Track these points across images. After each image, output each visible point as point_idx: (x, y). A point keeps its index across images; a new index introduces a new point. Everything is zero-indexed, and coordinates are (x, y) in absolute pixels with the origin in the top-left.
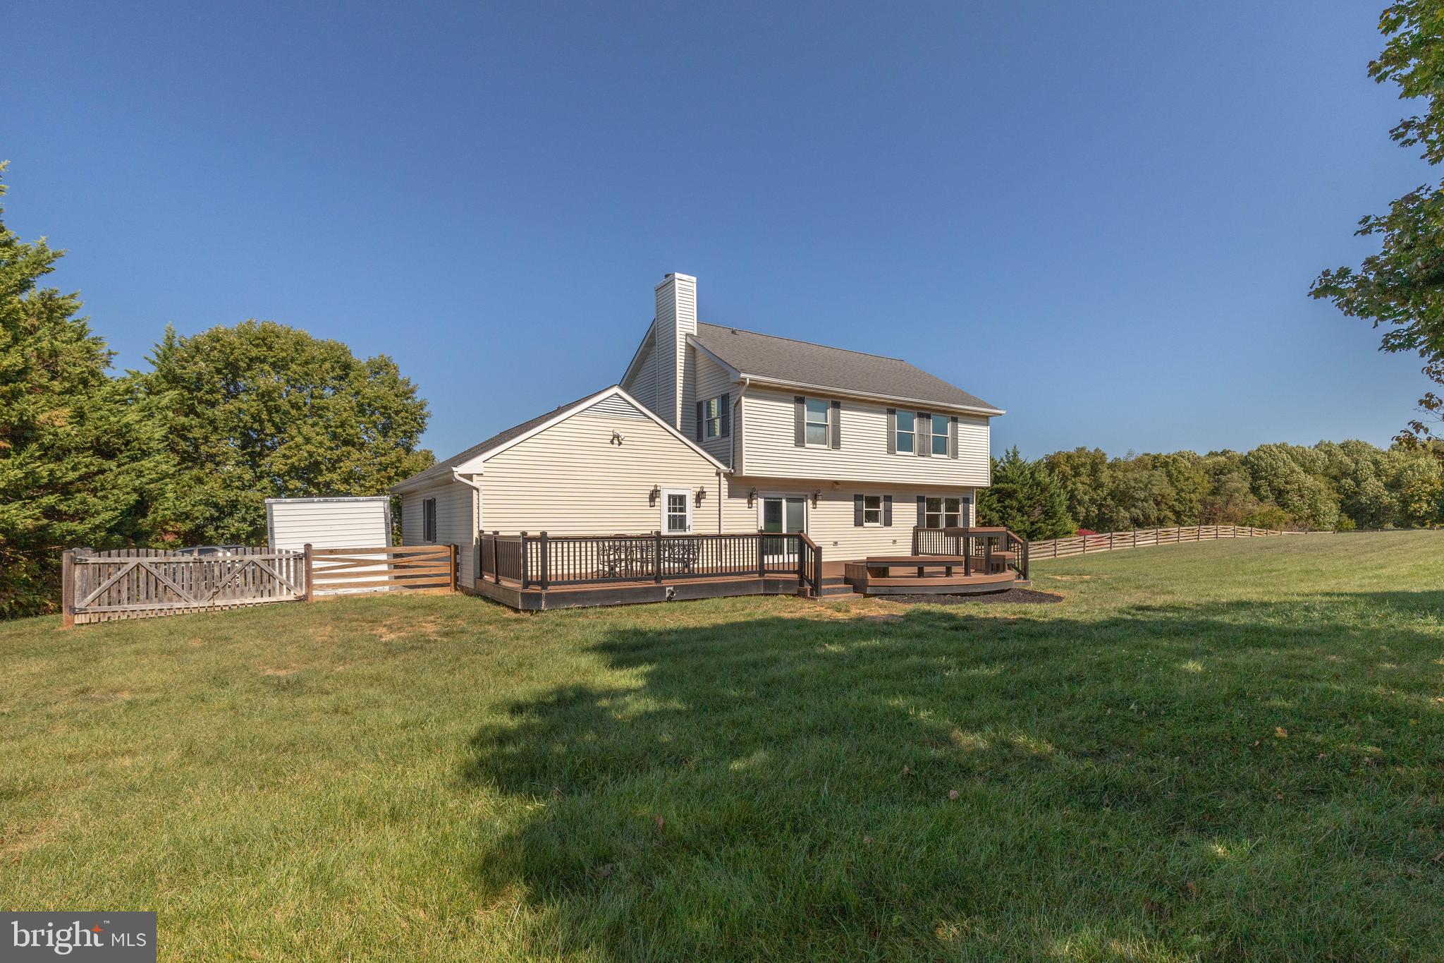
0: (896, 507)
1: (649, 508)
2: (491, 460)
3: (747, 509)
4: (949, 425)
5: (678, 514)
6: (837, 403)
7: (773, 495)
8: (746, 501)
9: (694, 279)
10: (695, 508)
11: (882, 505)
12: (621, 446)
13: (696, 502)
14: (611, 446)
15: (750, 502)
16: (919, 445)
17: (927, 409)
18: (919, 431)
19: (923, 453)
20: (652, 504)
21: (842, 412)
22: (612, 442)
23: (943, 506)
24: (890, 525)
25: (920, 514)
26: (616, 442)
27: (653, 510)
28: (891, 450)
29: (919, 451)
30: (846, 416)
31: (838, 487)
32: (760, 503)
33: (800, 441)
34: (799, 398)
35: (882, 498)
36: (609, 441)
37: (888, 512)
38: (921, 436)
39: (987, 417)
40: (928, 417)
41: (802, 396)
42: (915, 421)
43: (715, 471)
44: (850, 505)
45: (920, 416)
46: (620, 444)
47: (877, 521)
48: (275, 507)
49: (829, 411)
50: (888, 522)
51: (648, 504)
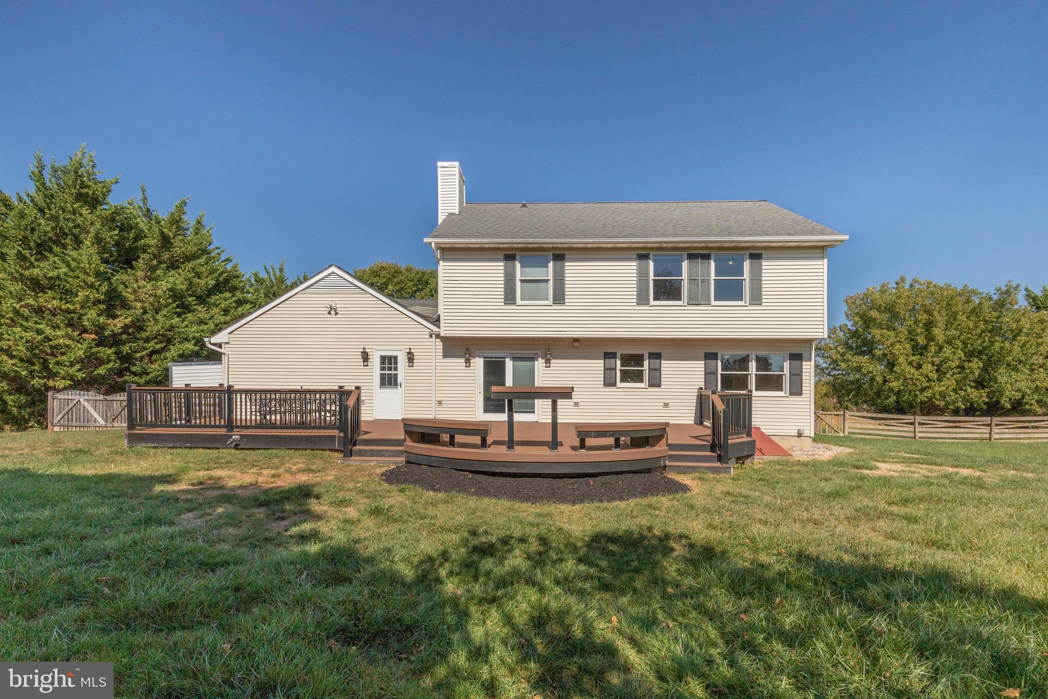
0: (668, 367)
1: (362, 367)
2: (235, 332)
3: (464, 368)
4: (747, 264)
5: (387, 372)
6: (559, 256)
7: (494, 354)
8: (463, 360)
9: (457, 164)
10: (407, 368)
11: (646, 363)
12: (337, 316)
13: (409, 362)
14: (329, 316)
15: (468, 361)
16: (690, 292)
17: (702, 248)
18: (689, 276)
19: (694, 301)
20: (366, 364)
21: (567, 264)
22: (330, 313)
23: (753, 365)
24: (659, 385)
25: (709, 374)
26: (333, 312)
27: (366, 369)
28: (642, 299)
29: (690, 299)
30: (572, 269)
31: (576, 344)
32: (478, 363)
33: (510, 298)
34: (509, 256)
35: (646, 356)
36: (327, 312)
37: (656, 372)
38: (691, 280)
39: (823, 248)
40: (707, 257)
41: (514, 253)
42: (685, 265)
43: (428, 333)
44: (599, 364)
45: (691, 257)
46: (336, 314)
47: (642, 382)
48: (174, 368)
49: (551, 265)
50: (655, 383)
51: (362, 364)
